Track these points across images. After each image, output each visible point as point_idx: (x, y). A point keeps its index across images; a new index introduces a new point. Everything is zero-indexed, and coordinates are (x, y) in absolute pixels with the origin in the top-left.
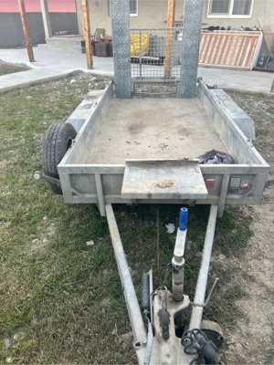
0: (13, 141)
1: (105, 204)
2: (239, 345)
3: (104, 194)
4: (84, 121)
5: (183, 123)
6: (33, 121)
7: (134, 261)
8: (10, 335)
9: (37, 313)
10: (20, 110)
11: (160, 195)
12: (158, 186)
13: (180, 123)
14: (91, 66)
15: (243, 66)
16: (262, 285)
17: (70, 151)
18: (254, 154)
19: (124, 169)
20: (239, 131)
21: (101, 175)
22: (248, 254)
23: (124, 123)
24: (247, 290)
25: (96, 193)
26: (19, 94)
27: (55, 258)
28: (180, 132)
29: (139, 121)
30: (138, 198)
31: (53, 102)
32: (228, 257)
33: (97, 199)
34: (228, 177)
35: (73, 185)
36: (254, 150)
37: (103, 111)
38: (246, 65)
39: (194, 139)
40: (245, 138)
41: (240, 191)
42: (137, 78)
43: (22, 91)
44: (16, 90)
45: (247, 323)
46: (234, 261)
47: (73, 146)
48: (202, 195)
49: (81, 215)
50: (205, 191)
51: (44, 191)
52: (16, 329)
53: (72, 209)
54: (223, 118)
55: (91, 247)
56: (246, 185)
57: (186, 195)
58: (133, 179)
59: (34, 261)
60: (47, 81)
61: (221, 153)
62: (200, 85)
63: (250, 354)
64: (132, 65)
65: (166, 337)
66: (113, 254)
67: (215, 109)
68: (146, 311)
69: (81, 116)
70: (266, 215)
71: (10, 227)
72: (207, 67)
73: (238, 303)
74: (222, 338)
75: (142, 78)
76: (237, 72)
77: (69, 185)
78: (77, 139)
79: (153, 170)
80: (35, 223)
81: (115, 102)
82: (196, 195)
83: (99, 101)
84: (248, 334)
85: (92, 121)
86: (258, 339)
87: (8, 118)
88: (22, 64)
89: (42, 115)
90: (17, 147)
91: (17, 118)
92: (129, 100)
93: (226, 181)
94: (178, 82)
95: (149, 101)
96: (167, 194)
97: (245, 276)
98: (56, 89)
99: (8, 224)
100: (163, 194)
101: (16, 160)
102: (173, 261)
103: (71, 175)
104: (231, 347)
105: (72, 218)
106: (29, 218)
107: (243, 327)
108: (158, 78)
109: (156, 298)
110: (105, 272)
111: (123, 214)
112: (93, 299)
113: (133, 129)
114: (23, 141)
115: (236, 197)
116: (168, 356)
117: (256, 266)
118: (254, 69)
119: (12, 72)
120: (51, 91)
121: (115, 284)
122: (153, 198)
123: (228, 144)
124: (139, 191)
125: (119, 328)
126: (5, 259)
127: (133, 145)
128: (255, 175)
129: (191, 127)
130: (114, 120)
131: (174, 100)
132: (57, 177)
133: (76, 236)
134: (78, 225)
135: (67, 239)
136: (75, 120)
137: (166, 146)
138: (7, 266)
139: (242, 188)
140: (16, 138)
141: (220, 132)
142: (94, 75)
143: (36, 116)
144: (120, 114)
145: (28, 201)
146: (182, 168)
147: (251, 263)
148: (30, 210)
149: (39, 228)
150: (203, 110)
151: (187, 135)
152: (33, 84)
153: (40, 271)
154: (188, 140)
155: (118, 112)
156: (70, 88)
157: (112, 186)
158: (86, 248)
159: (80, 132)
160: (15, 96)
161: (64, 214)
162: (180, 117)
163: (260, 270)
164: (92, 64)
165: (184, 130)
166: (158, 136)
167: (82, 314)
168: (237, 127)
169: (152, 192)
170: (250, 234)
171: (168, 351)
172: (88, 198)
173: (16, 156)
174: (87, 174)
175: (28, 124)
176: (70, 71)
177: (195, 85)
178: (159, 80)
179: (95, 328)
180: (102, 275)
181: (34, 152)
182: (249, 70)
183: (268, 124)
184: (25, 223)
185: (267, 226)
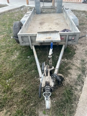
0: (5, 29)
1: (32, 46)
2: (68, 80)
3: (32, 43)
4: (25, 21)
5: (57, 21)
6: (10, 23)
7: (41, 61)
8: (8, 79)
9: (15, 74)
10: (6, 19)
11: (47, 41)
12: (46, 38)
13: (56, 21)
14: (28, 4)
15: (79, 2)
16: (77, 66)
17: (21, 30)
18: (76, 29)
19: (37, 34)
20: (73, 22)
21: (30, 37)
22: (73, 59)
23: (38, 22)
24: (72, 67)
25: (29, 42)
26: (5, 14)
27: (19, 61)
28: (56, 24)
29: (43, 21)
30: (41, 42)
31: (16, 17)
32: (68, 60)
33: (30, 44)
34: (68, 36)
35: (22, 40)
36: (77, 27)
37: (31, 18)
38: (80, 1)
39: (60, 26)
40: (74, 24)
41: (72, 40)
42: (42, 7)
43: (6, 13)
44: (4, 13)
45: (71, 75)
46: (69, 61)
47: (22, 28)
48: (59, 41)
49: (26, 50)
50: (60, 39)
51: (15, 43)
52: (10, 78)
53: (23, 48)
54: (69, 19)
55: (29, 58)
56: (73, 38)
57: (54, 41)
58: (39, 37)
59: (13, 62)
60: (14, 10)
61: (67, 30)
62: (63, 8)
63: (71, 82)
64: (41, 2)
65: (47, 75)
66: (35, 60)
67: (67, 16)
68: (43, 71)
69: (24, 19)
70: (80, 48)
71: (6, 53)
72: (67, 2)
73: (69, 71)
74: (63, 78)
75: (44, 7)
76: (77, 4)
77: (21, 40)
78: (23, 27)
79: (45, 34)
80: (13, 52)
81: (36, 15)
82: (57, 41)
83: (30, 15)
84: (71, 78)
85: (28, 21)
86: (73, 79)
87: (2, 22)
88: (5, 4)
89: (13, 21)
90: (6, 31)
91: (5, 22)
92: (40, 15)
93: (67, 37)
94: (56, 8)
95: (46, 14)
96: (49, 41)
97: (72, 64)
98: (17, 12)
99: (5, 53)
100: (48, 41)
101: (6, 35)
102: (49, 56)
103: (22, 37)
104: (66, 80)
105: (23, 51)
106: (11, 51)
107: (70, 76)
108: (49, 6)
109: (45, 67)
110: (33, 64)
111: (38, 49)
112: (30, 70)
113: (41, 24)
114: (7, 29)
115: (70, 42)
116: (47, 79)
117: (75, 62)
118: (83, 3)
119: (2, 7)
120: (15, 13)
121: (36, 67)
122: (45, 42)
123: (70, 27)
124: (41, 40)
125: (36, 77)
126: (5, 62)
127: (41, 29)
128: (76, 35)
129: (59, 22)
130: (35, 21)
131: (55, 14)
132: (18, 38)
133: (25, 55)
134: (25, 52)
135: (22, 56)
136: (22, 21)
137: (51, 28)
138: (6, 63)
139: (72, 39)
140: (5, 28)
141: (68, 23)
142: (29, 7)
143: (11, 21)
144: (37, 19)
145: (10, 46)
146: (54, 34)
147: (74, 61)
148: (11, 49)
149: (14, 53)
150: (64, 17)
151: (58, 25)
152: (9, 11)
153: (15, 64)
154: (58, 26)
155: (36, 18)
156: (21, 12)
157: (34, 40)
158: (28, 58)
159: (24, 24)
160: (4, 15)
161: (21, 50)
162: (56, 19)
163: (77, 63)
164: (28, 3)
165: (57, 23)
166: (49, 25)
167: (27, 74)
168: (72, 21)
169: (45, 40)
170: (75, 53)
171: (47, 78)
172: (27, 44)
173: (6, 34)
174: (26, 36)
175: (9, 24)
176: (21, 6)
177: (61, 8)
178: (50, 7)
179: (30, 77)
180: (32, 65)
181: (11, 32)
182: (81, 3)
183: (85, 21)
184: (10, 52)
185: (80, 51)
